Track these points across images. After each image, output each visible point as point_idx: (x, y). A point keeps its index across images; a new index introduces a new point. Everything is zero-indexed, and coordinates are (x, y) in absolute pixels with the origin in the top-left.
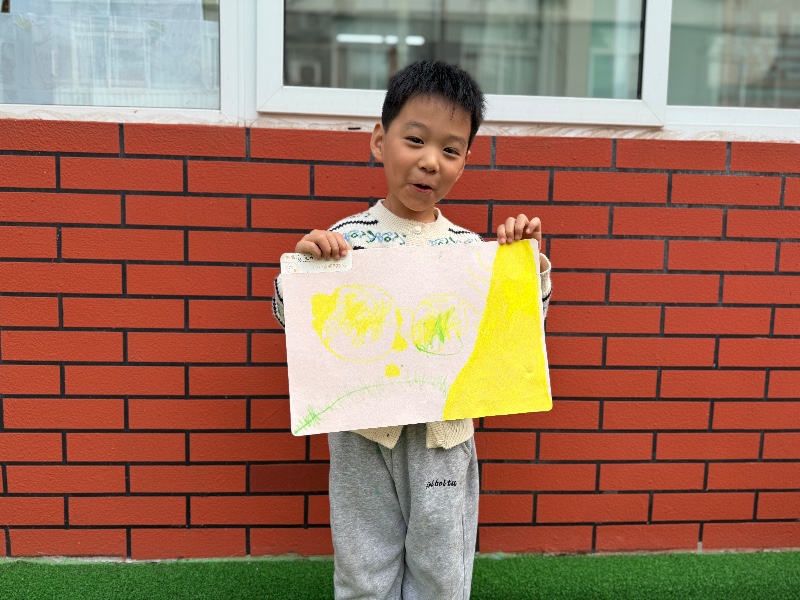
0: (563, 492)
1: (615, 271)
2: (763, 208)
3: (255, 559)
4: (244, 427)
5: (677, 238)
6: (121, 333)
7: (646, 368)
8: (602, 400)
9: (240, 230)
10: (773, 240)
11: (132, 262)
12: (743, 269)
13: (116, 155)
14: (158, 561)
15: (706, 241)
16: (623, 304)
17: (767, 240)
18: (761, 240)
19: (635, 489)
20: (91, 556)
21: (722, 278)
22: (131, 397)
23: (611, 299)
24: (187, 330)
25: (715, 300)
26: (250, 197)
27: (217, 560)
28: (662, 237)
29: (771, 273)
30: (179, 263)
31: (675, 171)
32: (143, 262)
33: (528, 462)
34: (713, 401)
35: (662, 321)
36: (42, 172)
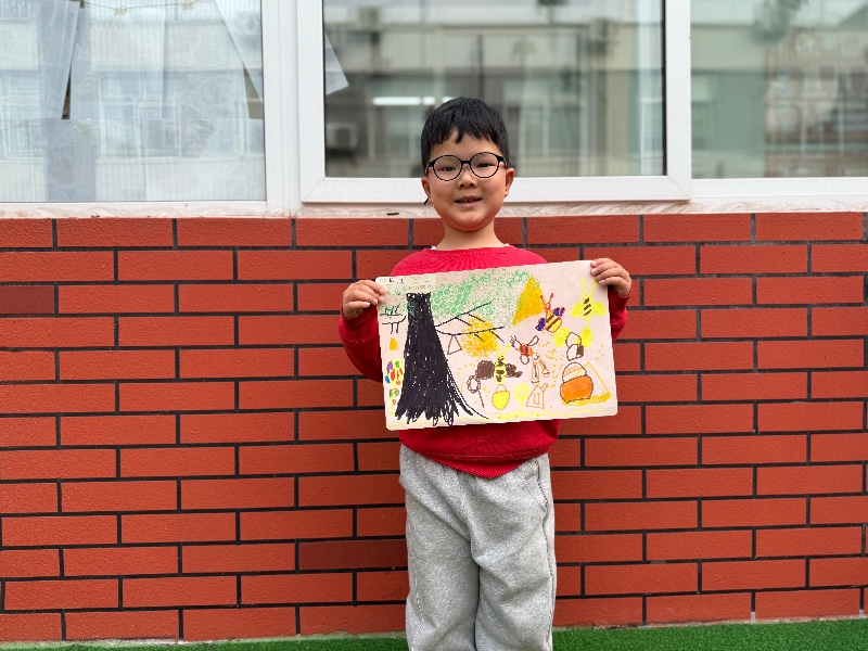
0: (610, 563)
1: (649, 341)
2: (791, 275)
3: (304, 638)
4: (292, 505)
5: (708, 307)
6: (174, 416)
7: (686, 435)
8: (644, 469)
9: (287, 313)
10: (804, 306)
11: (185, 348)
12: (776, 335)
13: (170, 248)
14: (210, 642)
15: (737, 309)
16: (659, 373)
17: (797, 306)
18: (792, 306)
19: (683, 558)
20: (144, 638)
21: (755, 345)
22: (184, 478)
23: (647, 369)
24: (237, 410)
25: (751, 367)
26: (296, 282)
27: (267, 640)
28: (693, 307)
29: (803, 338)
30: (230, 347)
31: (702, 243)
32: (196, 347)
33: (573, 533)
34: (756, 466)
35: (699, 388)
36: (102, 265)
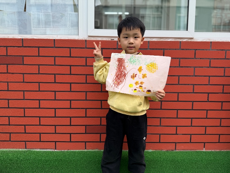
0: (167, 134)
1: (181, 76)
2: (220, 59)
3: (87, 150)
4: (85, 116)
5: (197, 67)
6: (54, 92)
7: (189, 101)
8: (177, 110)
9: (84, 66)
10: (223, 67)
11: (57, 74)
12: (215, 75)
13: (53, 47)
14: (63, 151)
15: (205, 68)
16: (183, 84)
18: (220, 67)
19: (187, 134)
20: (46, 149)
21: (209, 78)
22: (57, 108)
23: (180, 83)
24: (71, 91)
25: (208, 84)
26: (86, 57)
27: (78, 150)
28: (193, 67)
29: (223, 76)
30: (69, 74)
31: (197, 50)
32: (60, 74)
33: (158, 126)
34: (207, 110)
35: (193, 89)
36: (35, 52)
